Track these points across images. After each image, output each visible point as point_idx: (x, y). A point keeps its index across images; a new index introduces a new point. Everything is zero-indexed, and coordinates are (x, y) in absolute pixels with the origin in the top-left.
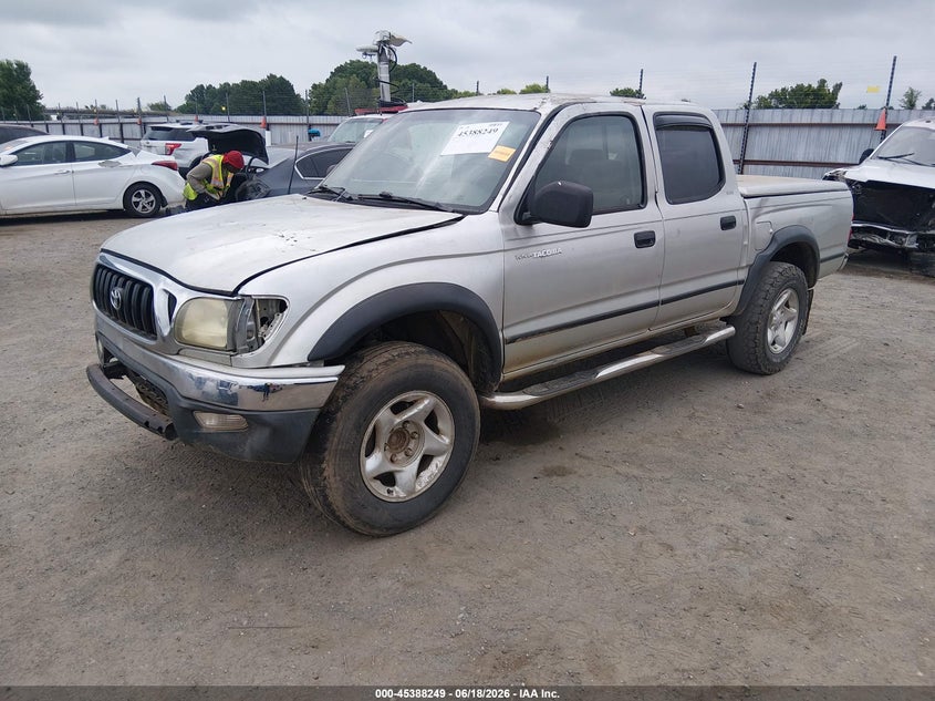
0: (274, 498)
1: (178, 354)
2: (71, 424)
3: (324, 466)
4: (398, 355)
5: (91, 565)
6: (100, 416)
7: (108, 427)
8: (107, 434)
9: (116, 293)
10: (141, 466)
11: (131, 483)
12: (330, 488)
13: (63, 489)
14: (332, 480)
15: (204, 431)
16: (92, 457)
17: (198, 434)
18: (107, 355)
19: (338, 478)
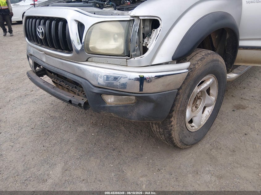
0: (123, 128)
1: (87, 61)
2: (21, 97)
3: (172, 119)
4: (205, 55)
5: (48, 175)
6: (32, 93)
7: (37, 97)
8: (37, 100)
9: (41, 29)
10: (57, 115)
11: (55, 124)
12: (174, 131)
13: (24, 129)
14: (175, 126)
15: (108, 105)
16: (33, 112)
17: (104, 107)
18: (36, 65)
19: (178, 125)
